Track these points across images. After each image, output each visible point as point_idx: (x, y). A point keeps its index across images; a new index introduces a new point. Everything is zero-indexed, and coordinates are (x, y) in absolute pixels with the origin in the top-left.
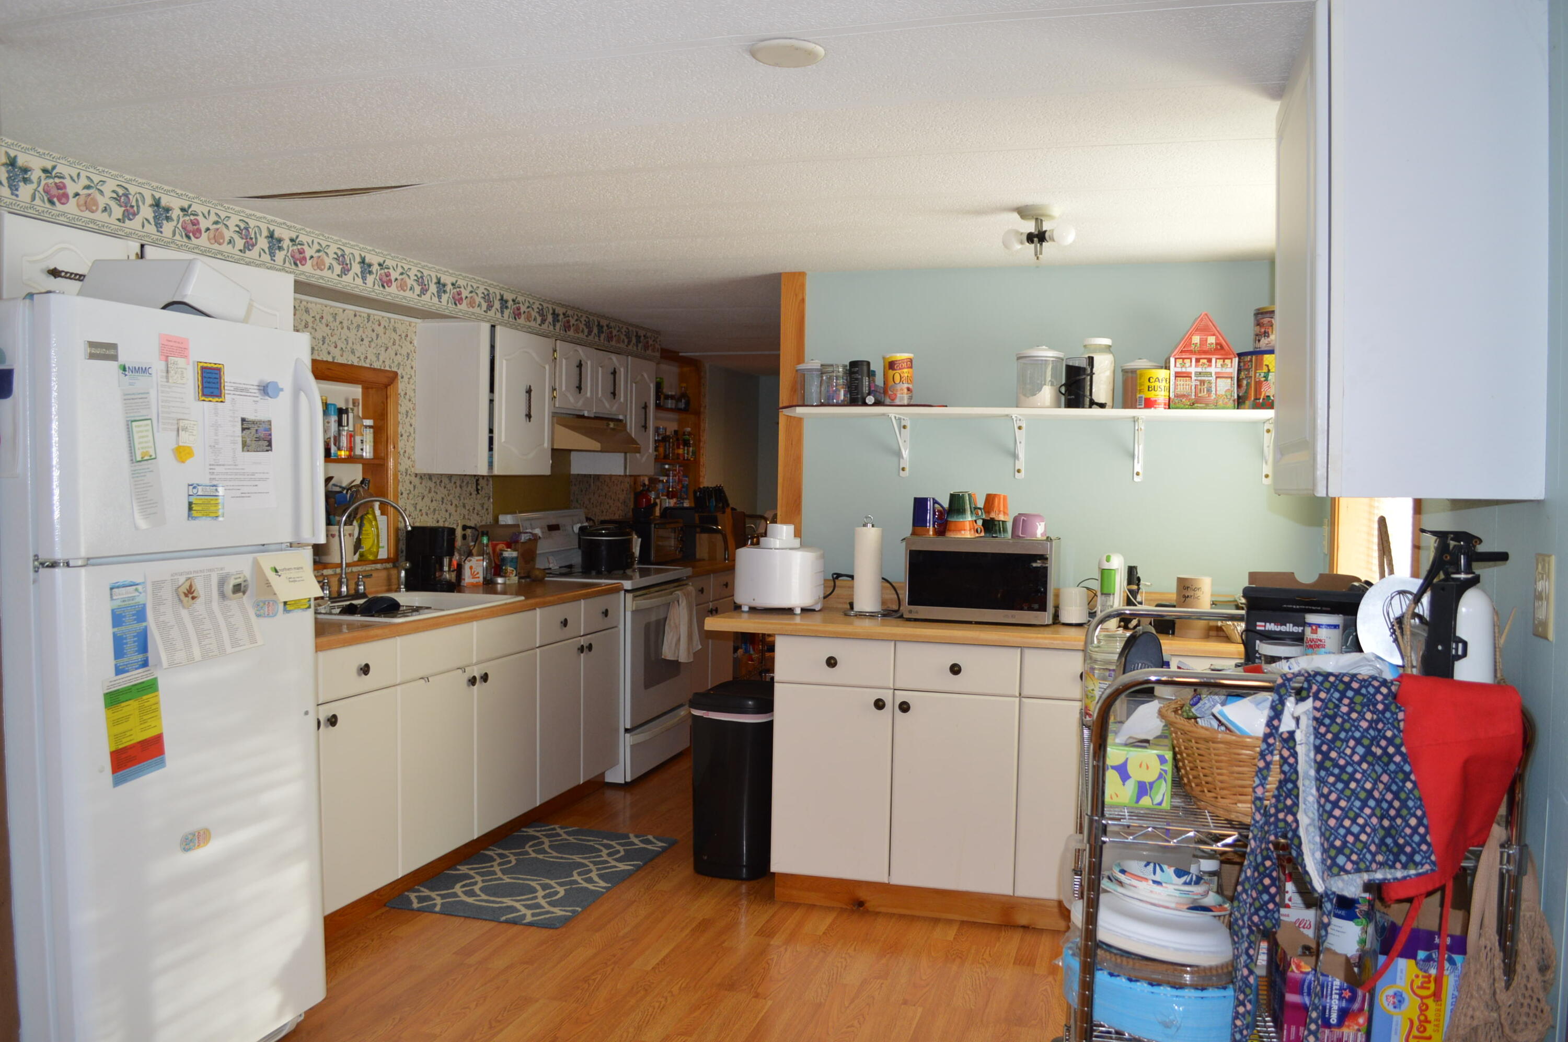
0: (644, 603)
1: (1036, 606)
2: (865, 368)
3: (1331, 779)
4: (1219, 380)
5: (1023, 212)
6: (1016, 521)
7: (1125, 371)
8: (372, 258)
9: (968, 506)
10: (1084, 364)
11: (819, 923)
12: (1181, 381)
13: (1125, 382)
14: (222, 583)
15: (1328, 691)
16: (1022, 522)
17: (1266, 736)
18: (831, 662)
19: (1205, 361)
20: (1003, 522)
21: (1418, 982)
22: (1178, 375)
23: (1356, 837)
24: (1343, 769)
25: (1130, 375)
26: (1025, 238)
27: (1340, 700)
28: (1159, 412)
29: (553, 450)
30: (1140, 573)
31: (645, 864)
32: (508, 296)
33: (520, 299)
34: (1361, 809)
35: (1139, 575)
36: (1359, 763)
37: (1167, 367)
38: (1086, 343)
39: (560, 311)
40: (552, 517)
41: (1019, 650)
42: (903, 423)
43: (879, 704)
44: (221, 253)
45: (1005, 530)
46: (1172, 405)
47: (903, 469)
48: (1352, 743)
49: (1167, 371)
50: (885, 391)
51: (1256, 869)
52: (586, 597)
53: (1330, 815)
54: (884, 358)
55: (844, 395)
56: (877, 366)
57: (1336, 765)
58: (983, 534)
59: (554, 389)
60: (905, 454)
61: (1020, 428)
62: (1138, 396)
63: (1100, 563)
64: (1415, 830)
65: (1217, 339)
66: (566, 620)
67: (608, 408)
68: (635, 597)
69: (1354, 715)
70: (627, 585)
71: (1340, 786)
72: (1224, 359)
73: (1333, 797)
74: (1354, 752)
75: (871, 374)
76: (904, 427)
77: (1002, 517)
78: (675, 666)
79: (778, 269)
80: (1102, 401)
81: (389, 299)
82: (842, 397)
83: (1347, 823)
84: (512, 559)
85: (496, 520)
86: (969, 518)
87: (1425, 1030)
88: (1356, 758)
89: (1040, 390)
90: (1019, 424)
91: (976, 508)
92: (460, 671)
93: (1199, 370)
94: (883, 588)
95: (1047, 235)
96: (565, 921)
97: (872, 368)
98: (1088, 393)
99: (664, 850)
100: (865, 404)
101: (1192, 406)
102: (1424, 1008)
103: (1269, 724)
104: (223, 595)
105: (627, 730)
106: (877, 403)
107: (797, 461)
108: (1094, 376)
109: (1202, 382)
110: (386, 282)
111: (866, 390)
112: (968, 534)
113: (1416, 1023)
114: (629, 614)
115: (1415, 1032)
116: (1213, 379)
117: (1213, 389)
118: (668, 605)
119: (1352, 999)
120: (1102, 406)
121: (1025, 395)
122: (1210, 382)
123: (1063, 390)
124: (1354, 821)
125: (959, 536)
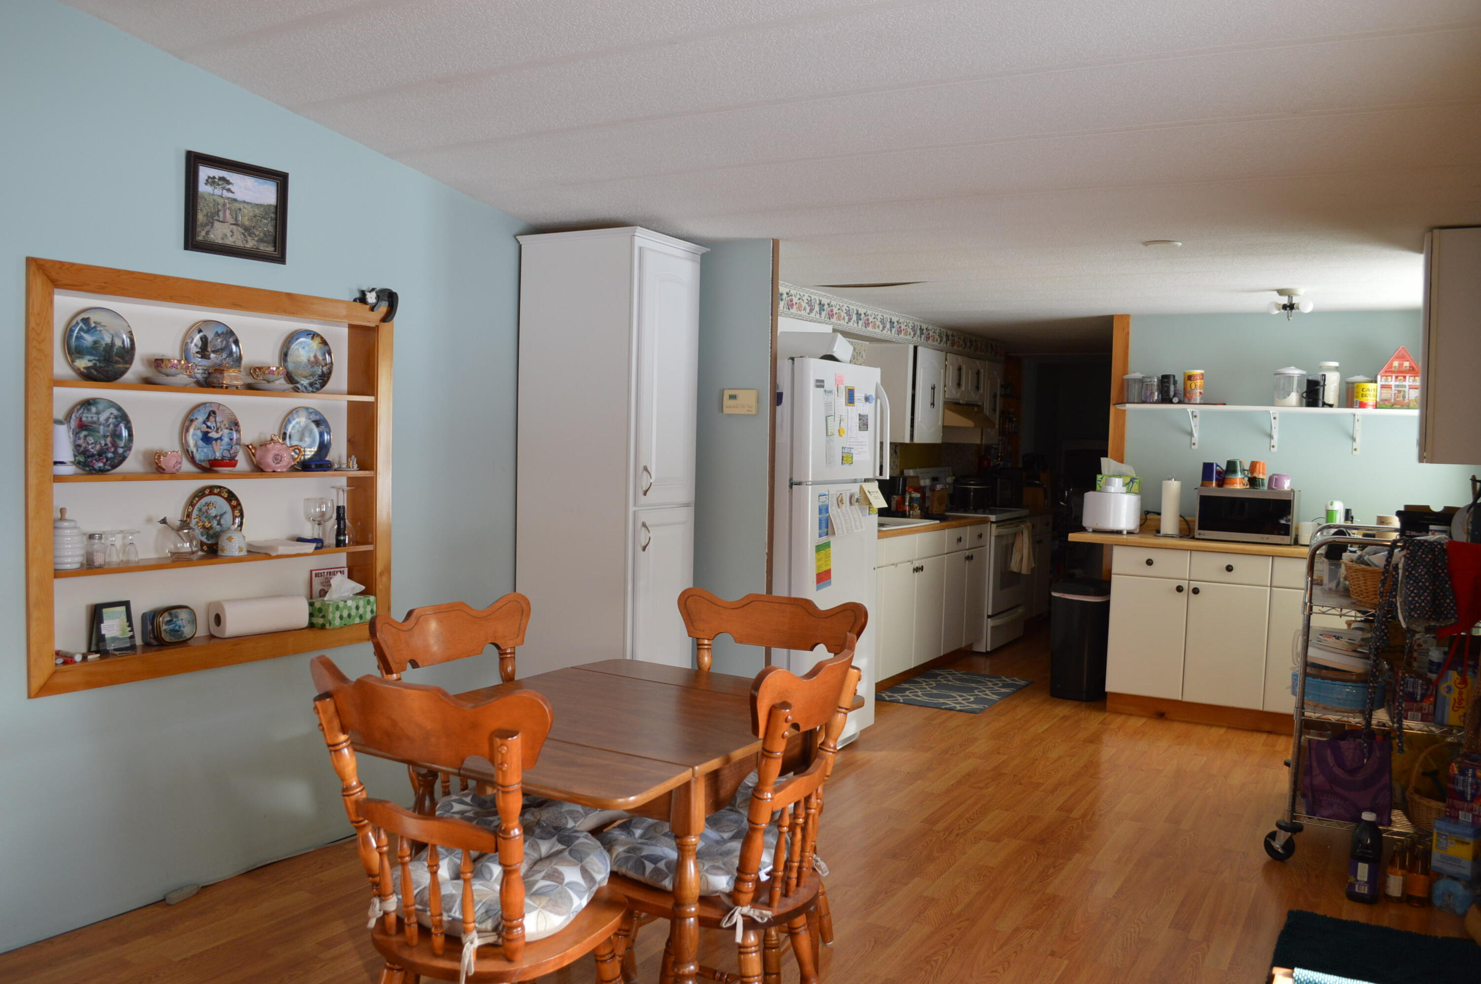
0: (1003, 531)
1: (1283, 532)
2: (1172, 380)
3: (1411, 582)
4: (1411, 390)
5: (1281, 292)
6: (1271, 479)
7: (1348, 383)
8: (862, 311)
9: (1239, 468)
10: (1319, 379)
11: (1136, 723)
12: (1385, 391)
13: (1348, 389)
14: (851, 497)
15: (1413, 546)
16: (1274, 480)
17: (1386, 566)
18: (1149, 562)
19: (1402, 378)
20: (1262, 479)
21: (1458, 681)
22: (1383, 387)
23: (1420, 604)
24: (1417, 577)
25: (1350, 385)
26: (1281, 306)
27: (1419, 550)
28: (1370, 411)
29: (944, 427)
30: (1353, 513)
31: (1017, 690)
32: (924, 326)
33: (930, 327)
34: (1423, 593)
35: (1353, 515)
36: (1424, 575)
37: (1376, 382)
38: (1321, 365)
39: (950, 333)
40: (934, 471)
41: (1271, 558)
42: (1194, 414)
43: (1180, 589)
44: (800, 316)
45: (1263, 485)
46: (1378, 406)
47: (1194, 444)
48: (1421, 567)
49: (1375, 384)
50: (1185, 395)
51: (1379, 623)
52: (971, 524)
53: (1410, 596)
54: (1184, 373)
55: (1158, 396)
56: (1180, 379)
57: (1414, 576)
58: (1248, 487)
59: (945, 386)
60: (1196, 434)
61: (1275, 418)
62: (1355, 400)
63: (1326, 506)
64: (1449, 604)
65: (1410, 363)
66: (961, 538)
67: (974, 397)
68: (997, 527)
69: (1424, 556)
70: (993, 518)
71: (1415, 584)
72: (1415, 377)
73: (1412, 589)
74: (1422, 571)
75: (1175, 383)
76: (1195, 416)
77: (1261, 476)
78: (1018, 575)
79: (1113, 314)
80: (1331, 402)
81: (868, 334)
82: (1156, 398)
83: (1416, 599)
84: (917, 498)
85: (902, 473)
86: (1239, 475)
87: (1461, 704)
88: (1423, 573)
89: (1289, 395)
90: (1275, 416)
91: (1244, 470)
92: (909, 563)
93: (1397, 383)
94: (1180, 521)
95: (1295, 306)
96: (981, 710)
97: (1176, 379)
98: (1321, 397)
99: (1027, 685)
100: (1171, 402)
101: (1392, 407)
102: (1461, 693)
103: (1387, 560)
104: (851, 503)
105: (989, 617)
106: (1180, 402)
107: (1122, 438)
108: (1326, 387)
109: (1399, 391)
110: (867, 324)
111: (1172, 393)
112: (1238, 486)
113: (1457, 700)
114: (993, 538)
115: (1457, 705)
116: (1407, 389)
117: (1407, 396)
118: (1015, 535)
119: (1427, 689)
120: (1331, 406)
121: (1279, 398)
122: (1404, 391)
123: (1305, 395)
124: (1419, 598)
125: (1232, 487)
